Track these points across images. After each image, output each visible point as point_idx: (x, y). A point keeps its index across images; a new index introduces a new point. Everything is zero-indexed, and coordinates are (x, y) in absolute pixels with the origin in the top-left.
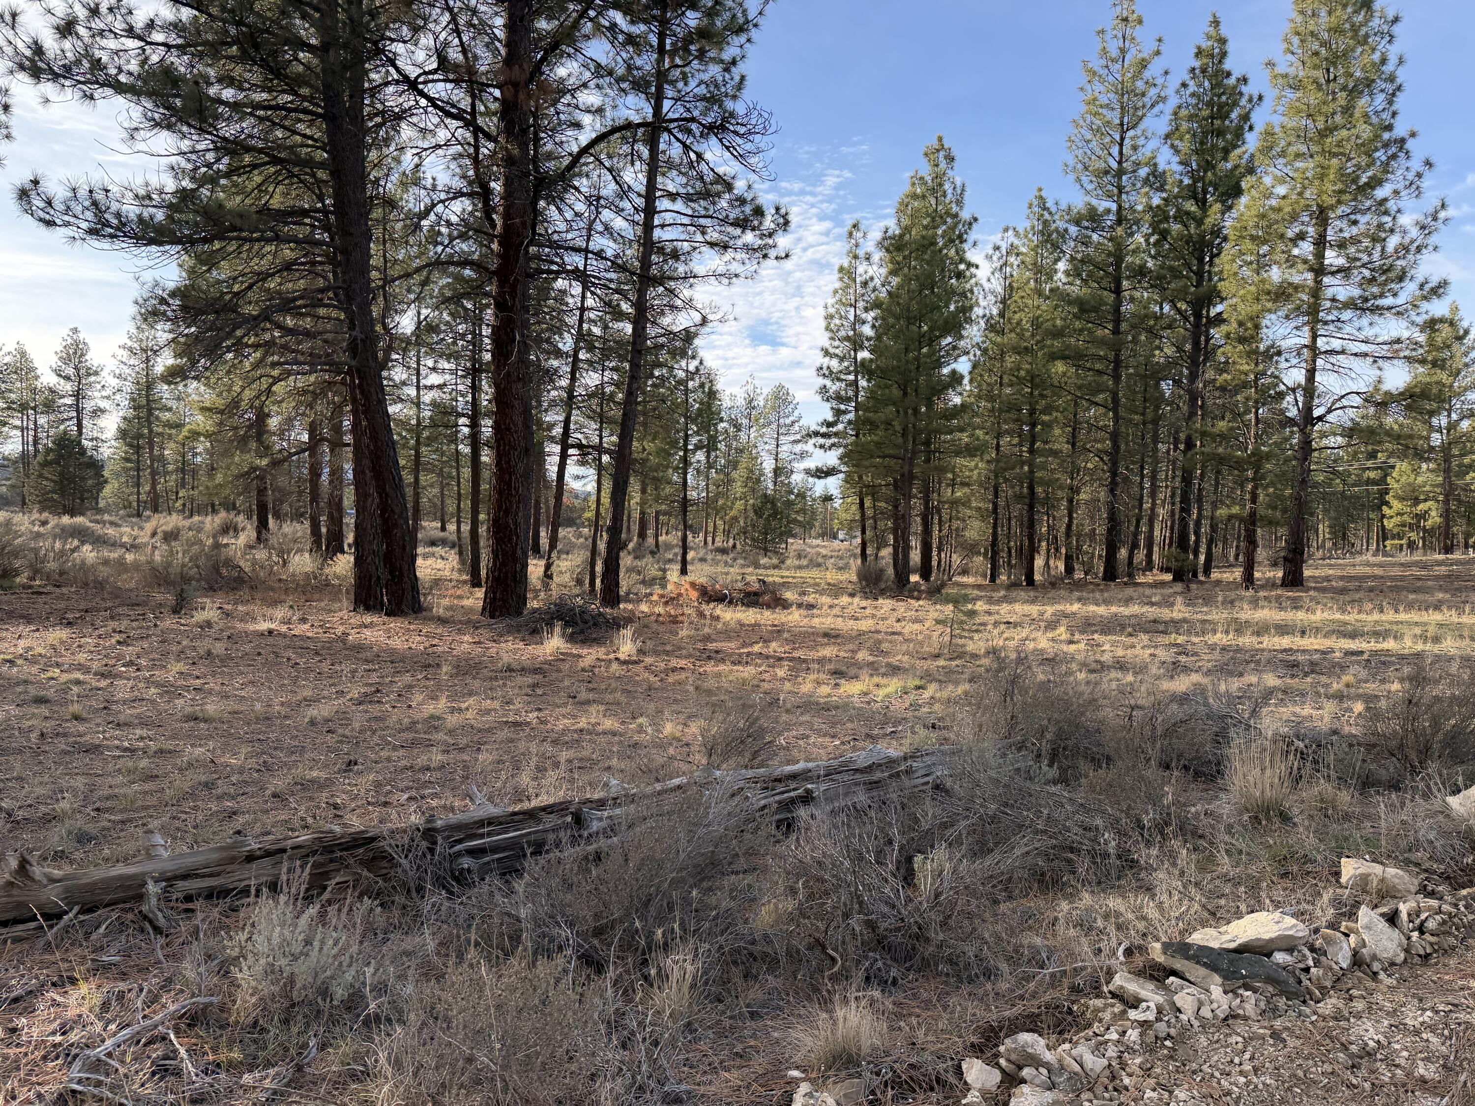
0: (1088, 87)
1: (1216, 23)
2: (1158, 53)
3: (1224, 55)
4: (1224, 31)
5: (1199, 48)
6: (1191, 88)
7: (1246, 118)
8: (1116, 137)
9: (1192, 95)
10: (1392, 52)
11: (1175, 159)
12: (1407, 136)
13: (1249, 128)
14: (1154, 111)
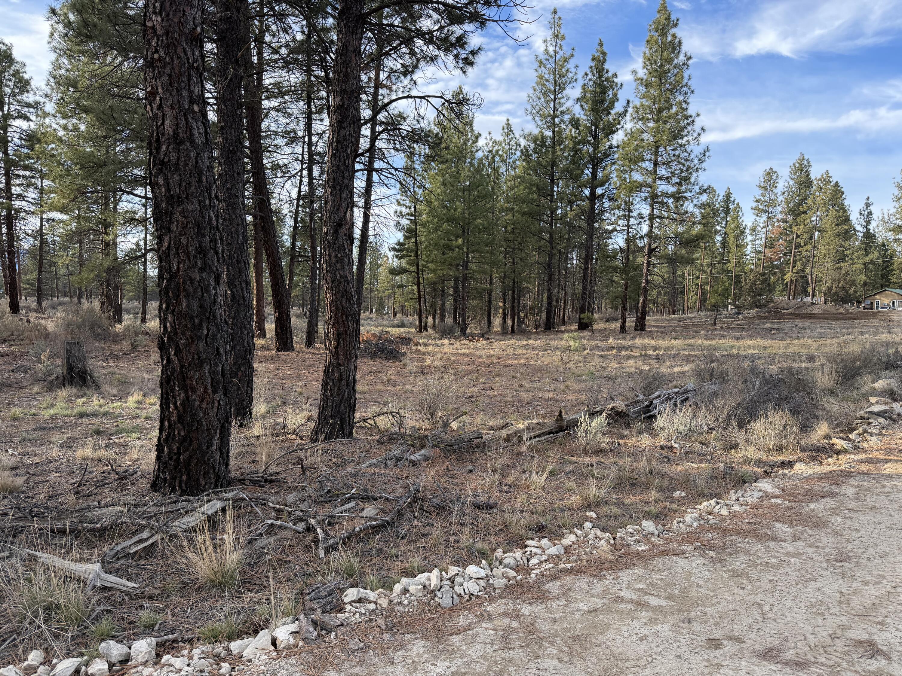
0: (539, 70)
1: (601, 44)
2: (572, 56)
3: (604, 61)
4: (605, 49)
5: (594, 56)
6: (590, 76)
7: (615, 95)
8: (552, 97)
9: (590, 80)
10: (686, 74)
11: (582, 112)
12: (694, 115)
13: (617, 100)
14: (571, 86)
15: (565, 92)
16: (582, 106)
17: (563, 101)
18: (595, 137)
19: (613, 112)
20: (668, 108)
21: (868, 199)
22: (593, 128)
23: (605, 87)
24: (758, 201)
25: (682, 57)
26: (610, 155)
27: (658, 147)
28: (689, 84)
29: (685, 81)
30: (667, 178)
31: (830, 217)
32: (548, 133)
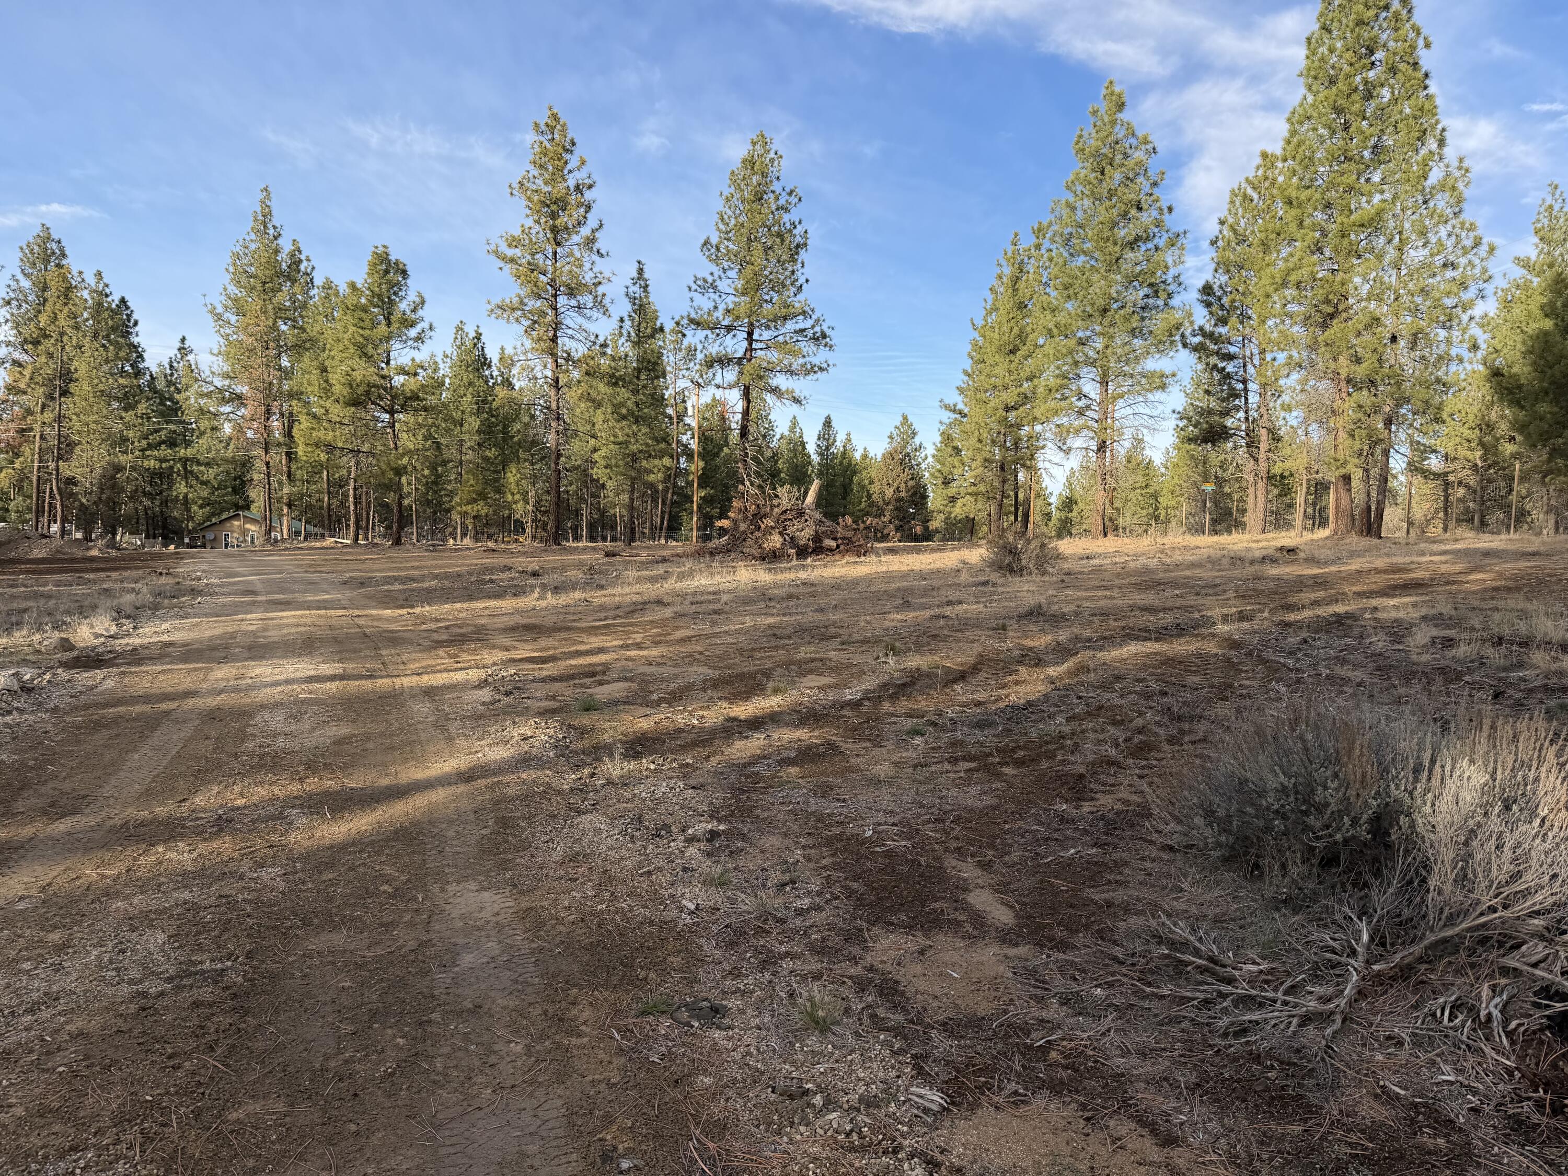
21: (183, 340)
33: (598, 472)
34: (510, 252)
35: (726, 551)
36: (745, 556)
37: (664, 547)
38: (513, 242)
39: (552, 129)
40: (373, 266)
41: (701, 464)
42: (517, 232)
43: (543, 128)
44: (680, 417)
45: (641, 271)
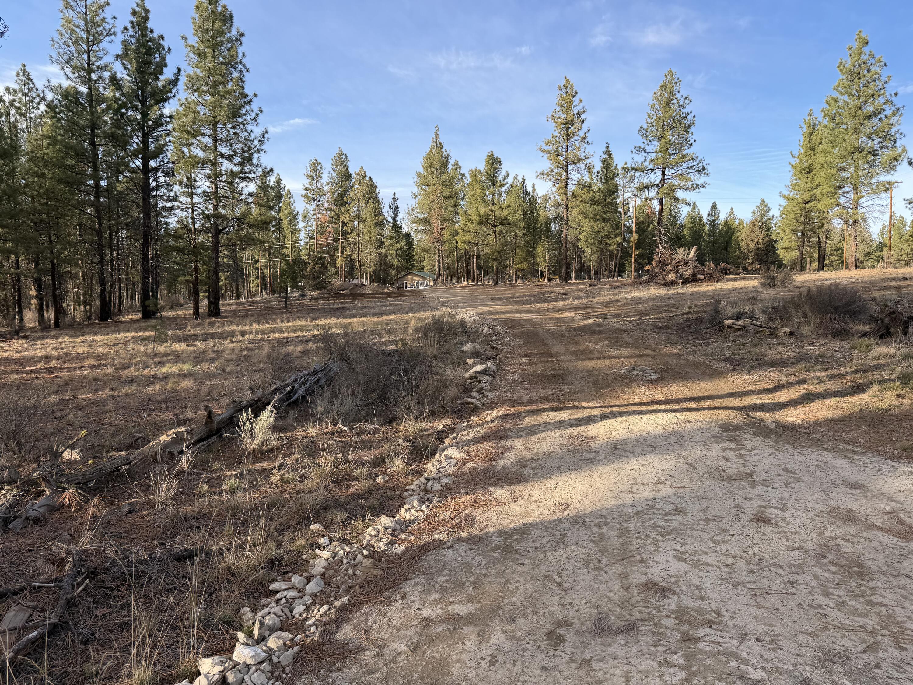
0: (65, 11)
3: (147, 18)
4: (147, 5)
5: (134, 10)
6: (131, 32)
7: (163, 59)
8: (86, 48)
9: (131, 36)
10: (240, 50)
11: (125, 72)
12: (251, 95)
13: (166, 65)
14: (108, 39)
15: (101, 45)
16: (123, 64)
17: (100, 54)
18: (143, 102)
19: (162, 78)
20: (223, 83)
21: (394, 194)
22: (140, 92)
23: (150, 48)
24: (307, 189)
25: (234, 32)
26: (162, 125)
27: (216, 123)
28: (244, 61)
29: (240, 57)
30: (230, 156)
31: (369, 209)
32: (84, 89)
33: (581, 244)
34: (546, 148)
35: (648, 282)
36: (658, 284)
37: (617, 281)
38: (548, 143)
39: (566, 87)
40: (488, 161)
41: (637, 237)
42: (550, 138)
43: (562, 87)
44: (625, 213)
45: (608, 148)
